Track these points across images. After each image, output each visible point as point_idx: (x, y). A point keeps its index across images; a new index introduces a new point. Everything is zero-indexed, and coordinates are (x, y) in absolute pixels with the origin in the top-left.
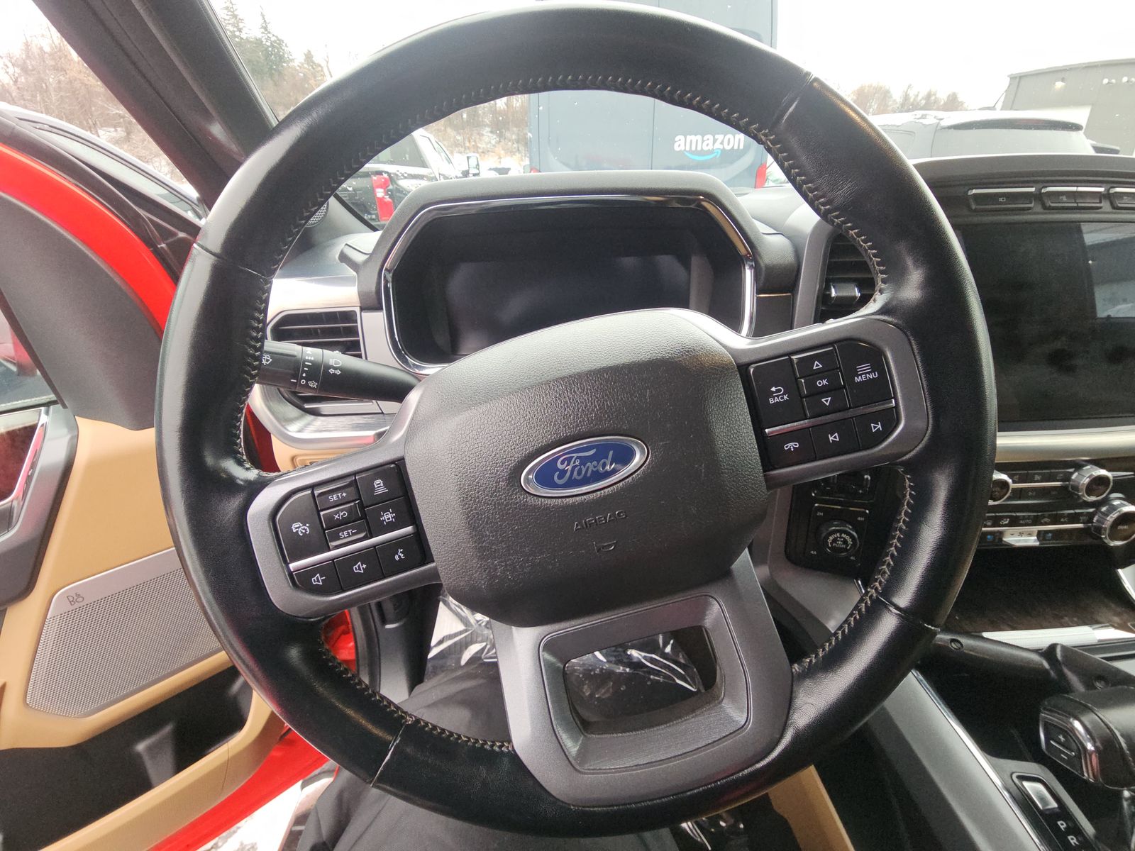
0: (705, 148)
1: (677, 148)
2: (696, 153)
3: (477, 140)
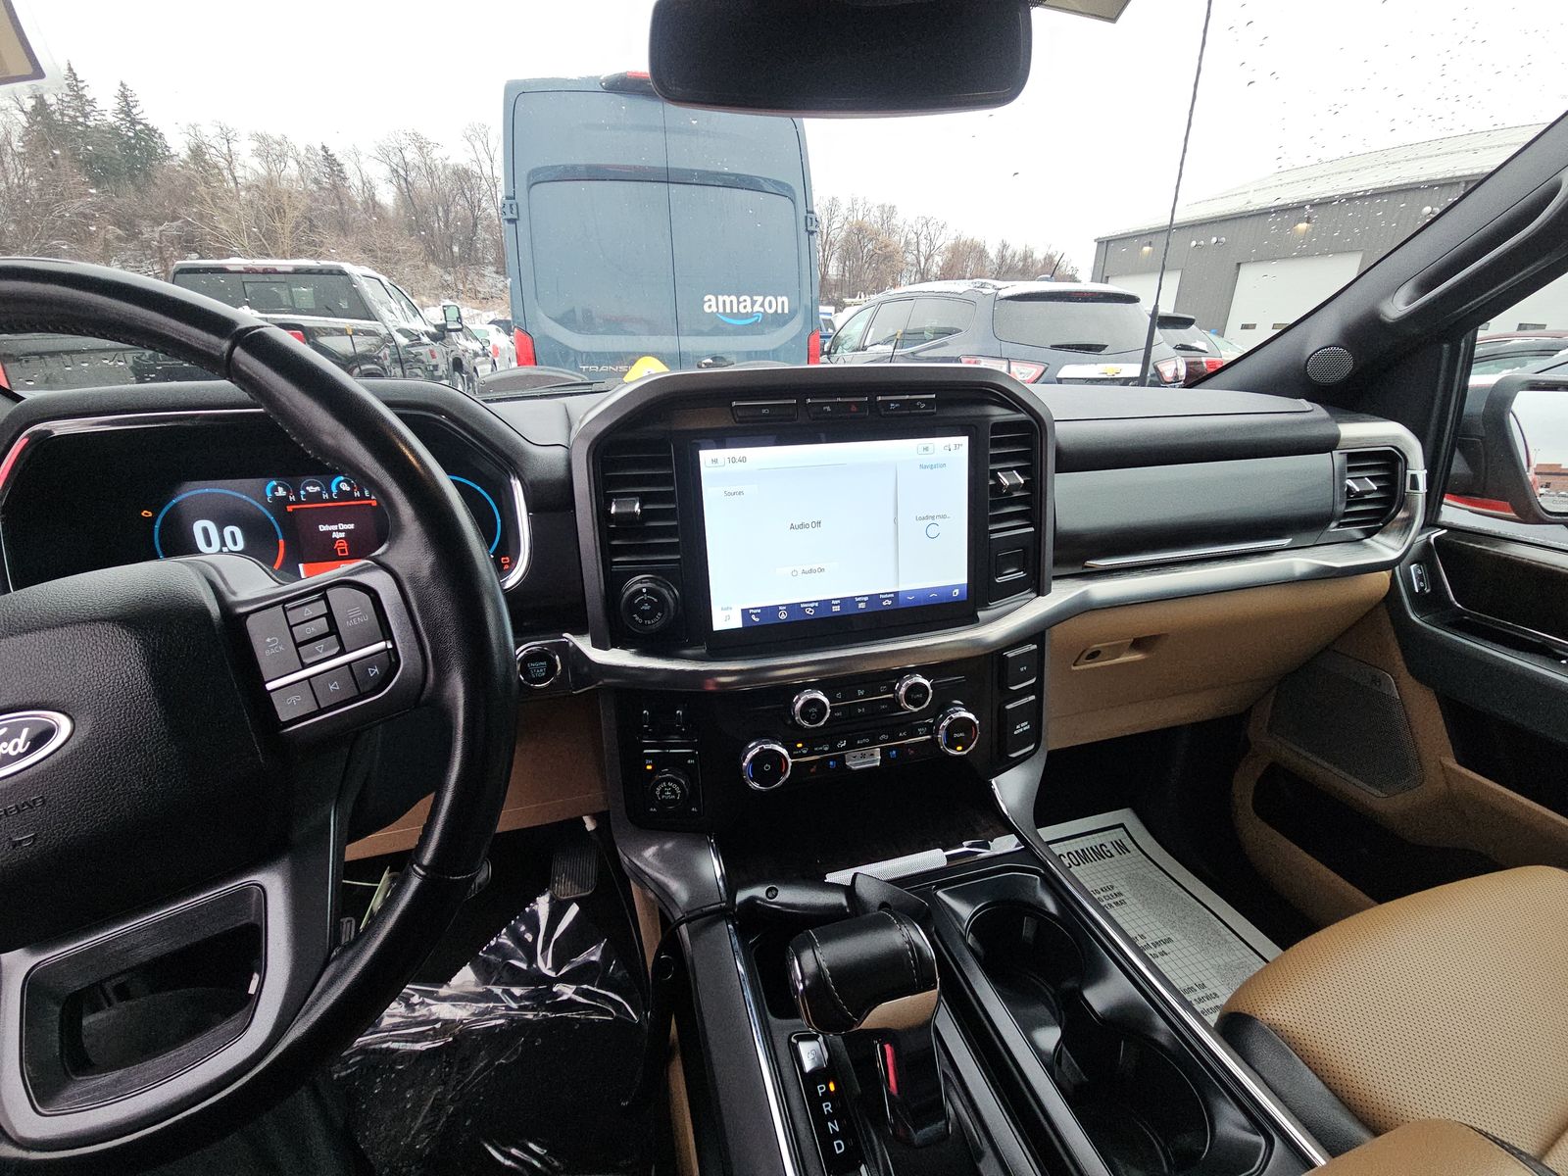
0: (742, 311)
1: (706, 309)
2: (732, 315)
3: (475, 281)
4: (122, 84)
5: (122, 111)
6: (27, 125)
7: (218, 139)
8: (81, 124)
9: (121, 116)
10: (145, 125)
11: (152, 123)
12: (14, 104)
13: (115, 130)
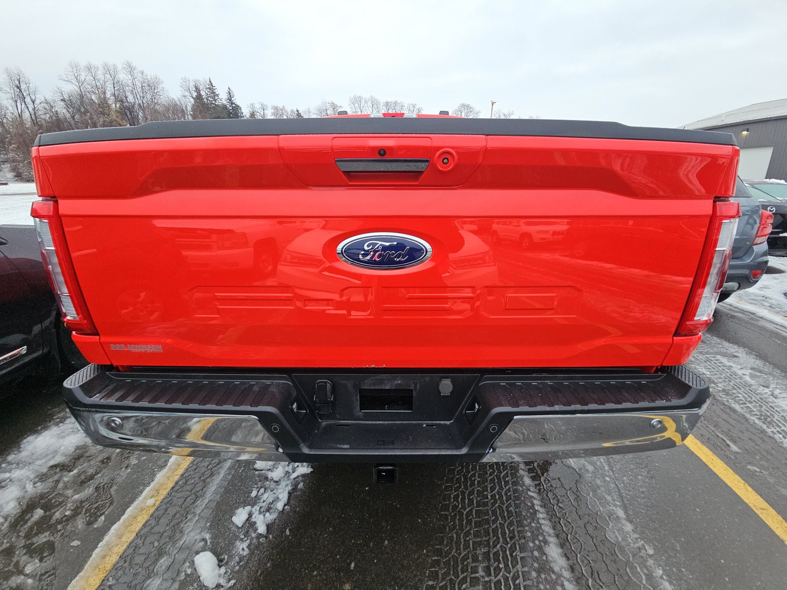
4: (229, 88)
5: (228, 99)
6: (193, 103)
7: (260, 109)
8: (213, 104)
9: (228, 101)
10: (236, 105)
11: (238, 103)
12: (189, 94)
13: (225, 107)
